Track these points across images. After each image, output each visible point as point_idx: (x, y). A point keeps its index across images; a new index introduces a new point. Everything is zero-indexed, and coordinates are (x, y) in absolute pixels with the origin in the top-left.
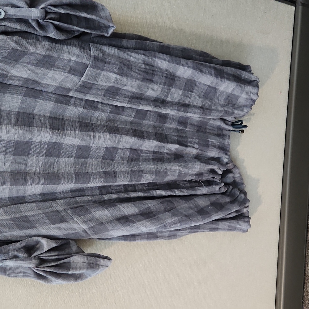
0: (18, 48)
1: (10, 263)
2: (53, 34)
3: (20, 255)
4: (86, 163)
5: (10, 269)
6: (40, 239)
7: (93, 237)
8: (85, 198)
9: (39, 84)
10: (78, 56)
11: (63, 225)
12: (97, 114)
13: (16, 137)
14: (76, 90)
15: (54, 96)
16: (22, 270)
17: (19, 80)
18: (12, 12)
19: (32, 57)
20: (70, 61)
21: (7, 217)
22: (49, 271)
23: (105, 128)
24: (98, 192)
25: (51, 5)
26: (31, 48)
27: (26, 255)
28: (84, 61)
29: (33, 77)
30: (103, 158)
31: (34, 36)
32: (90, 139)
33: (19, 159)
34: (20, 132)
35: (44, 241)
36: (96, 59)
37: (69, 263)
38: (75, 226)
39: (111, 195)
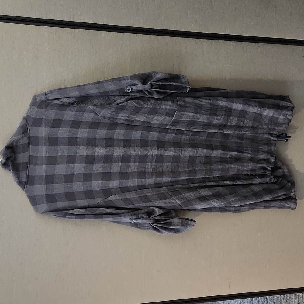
0: (139, 106)
1: (139, 221)
2: (156, 96)
3: (144, 216)
4: (179, 166)
5: (140, 224)
6: (154, 208)
7: (184, 208)
8: (179, 186)
9: (150, 123)
10: (170, 106)
11: (167, 201)
12: (184, 137)
13: (139, 153)
14: (170, 124)
15: (158, 129)
16: (146, 225)
17: (140, 123)
18: (134, 88)
19: (146, 110)
20: (166, 109)
21: (137, 196)
22: (160, 226)
23: (189, 145)
24: (187, 183)
25: (154, 81)
26: (145, 105)
27: (147, 217)
28: (174, 108)
29: (147, 120)
30: (189, 162)
31: (146, 98)
32: (180, 152)
33: (142, 165)
34: (142, 150)
35: (156, 209)
36: (181, 106)
37: (171, 222)
38: (173, 201)
39: (194, 184)
